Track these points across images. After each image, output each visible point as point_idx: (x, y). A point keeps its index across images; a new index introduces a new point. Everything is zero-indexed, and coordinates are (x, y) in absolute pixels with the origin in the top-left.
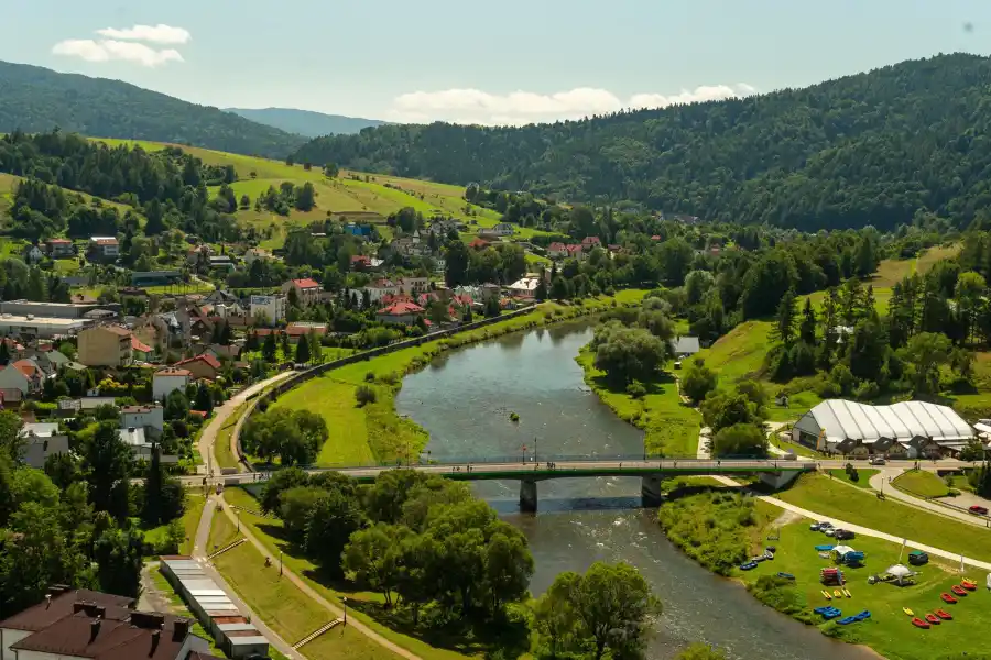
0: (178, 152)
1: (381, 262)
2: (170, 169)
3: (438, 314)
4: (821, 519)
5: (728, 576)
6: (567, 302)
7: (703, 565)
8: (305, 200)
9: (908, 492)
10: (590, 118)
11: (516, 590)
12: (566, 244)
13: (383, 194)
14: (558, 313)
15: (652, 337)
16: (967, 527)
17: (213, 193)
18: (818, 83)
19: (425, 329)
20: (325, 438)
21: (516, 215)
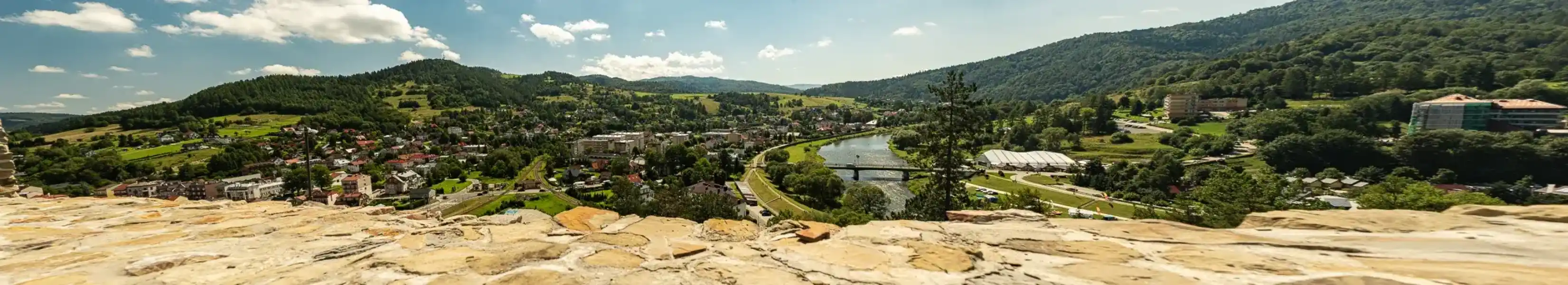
1: (822, 119)
3: (838, 130)
4: (980, 187)
6: (888, 127)
8: (800, 103)
9: (1032, 181)
11: (839, 194)
12: (891, 112)
13: (825, 101)
14: (885, 130)
16: (1069, 195)
17: (772, 103)
18: (1015, 53)
19: (833, 134)
20: (789, 157)
21: (873, 104)
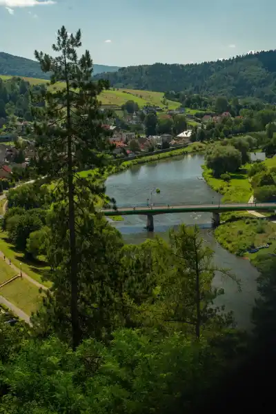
0: (19, 79)
1: (114, 127)
2: (13, 87)
3: (135, 148)
5: (242, 256)
6: (206, 142)
7: (231, 252)
10: (235, 57)
12: (212, 116)
13: (121, 96)
14: (200, 147)
15: (236, 150)
19: (127, 154)
21: (188, 104)
